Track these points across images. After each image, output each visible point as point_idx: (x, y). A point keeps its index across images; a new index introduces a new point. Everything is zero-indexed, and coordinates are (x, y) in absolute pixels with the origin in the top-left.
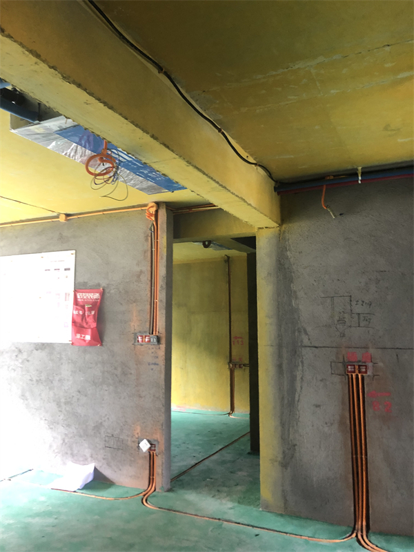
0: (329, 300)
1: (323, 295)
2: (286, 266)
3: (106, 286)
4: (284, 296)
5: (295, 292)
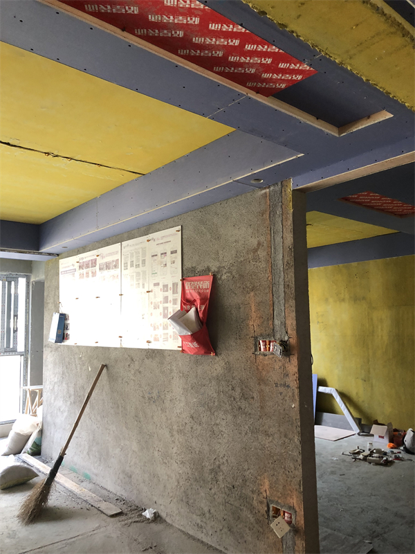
3: (216, 270)
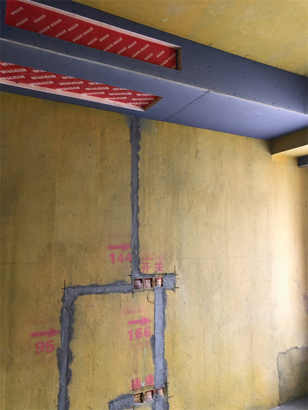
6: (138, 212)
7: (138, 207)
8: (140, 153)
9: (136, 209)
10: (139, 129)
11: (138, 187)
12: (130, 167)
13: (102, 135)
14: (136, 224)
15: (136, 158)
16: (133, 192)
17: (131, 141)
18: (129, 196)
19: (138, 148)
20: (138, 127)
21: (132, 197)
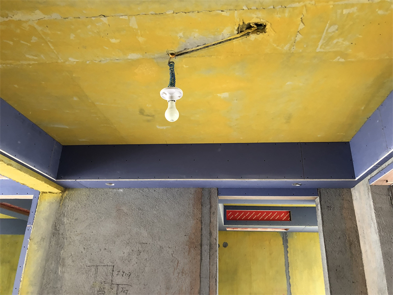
0: (93, 270)
1: (89, 264)
2: (61, 232)
4: (52, 263)
5: (64, 259)
6: (289, 279)
7: (289, 277)
8: (288, 249)
9: (288, 278)
10: (287, 238)
11: (288, 266)
12: (284, 256)
13: (269, 243)
14: (289, 285)
15: (286, 252)
16: (286, 269)
17: (283, 244)
18: (285, 271)
19: (287, 247)
20: (287, 237)
21: (286, 271)
